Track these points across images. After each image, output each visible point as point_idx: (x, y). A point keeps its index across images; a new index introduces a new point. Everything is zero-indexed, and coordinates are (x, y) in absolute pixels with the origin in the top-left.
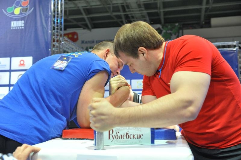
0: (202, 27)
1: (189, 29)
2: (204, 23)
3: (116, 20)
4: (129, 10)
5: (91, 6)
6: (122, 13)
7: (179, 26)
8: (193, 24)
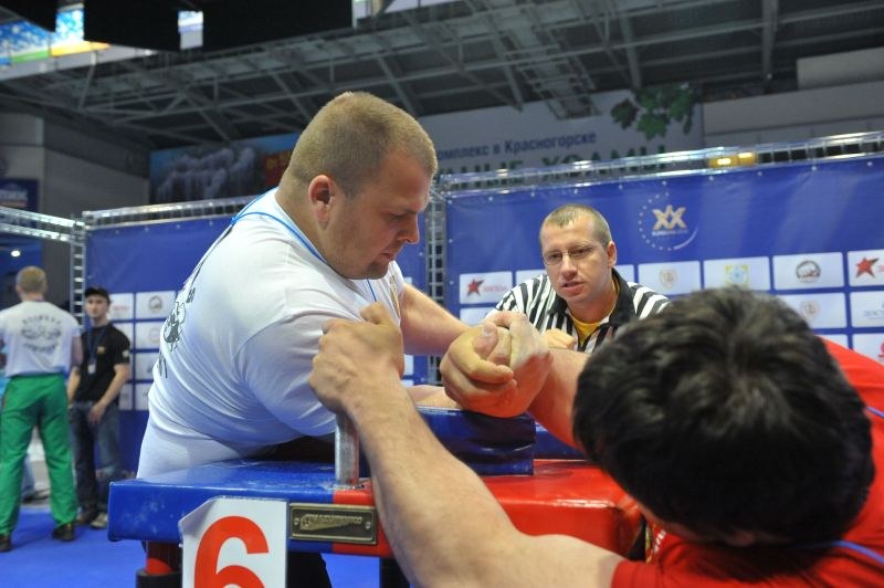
0: (768, 91)
1: (729, 98)
2: (769, 76)
3: (480, 87)
4: (514, 52)
5: (395, 49)
6: (503, 64)
7: (691, 92)
8: (740, 81)
